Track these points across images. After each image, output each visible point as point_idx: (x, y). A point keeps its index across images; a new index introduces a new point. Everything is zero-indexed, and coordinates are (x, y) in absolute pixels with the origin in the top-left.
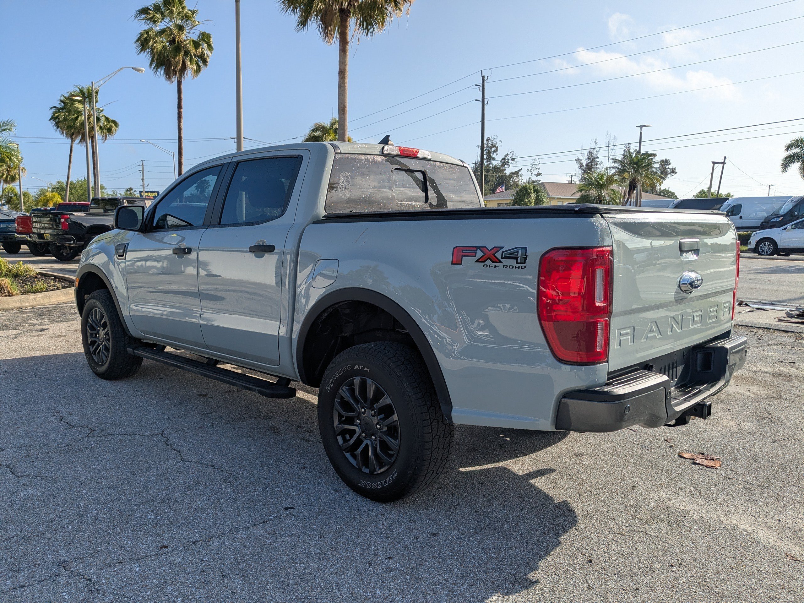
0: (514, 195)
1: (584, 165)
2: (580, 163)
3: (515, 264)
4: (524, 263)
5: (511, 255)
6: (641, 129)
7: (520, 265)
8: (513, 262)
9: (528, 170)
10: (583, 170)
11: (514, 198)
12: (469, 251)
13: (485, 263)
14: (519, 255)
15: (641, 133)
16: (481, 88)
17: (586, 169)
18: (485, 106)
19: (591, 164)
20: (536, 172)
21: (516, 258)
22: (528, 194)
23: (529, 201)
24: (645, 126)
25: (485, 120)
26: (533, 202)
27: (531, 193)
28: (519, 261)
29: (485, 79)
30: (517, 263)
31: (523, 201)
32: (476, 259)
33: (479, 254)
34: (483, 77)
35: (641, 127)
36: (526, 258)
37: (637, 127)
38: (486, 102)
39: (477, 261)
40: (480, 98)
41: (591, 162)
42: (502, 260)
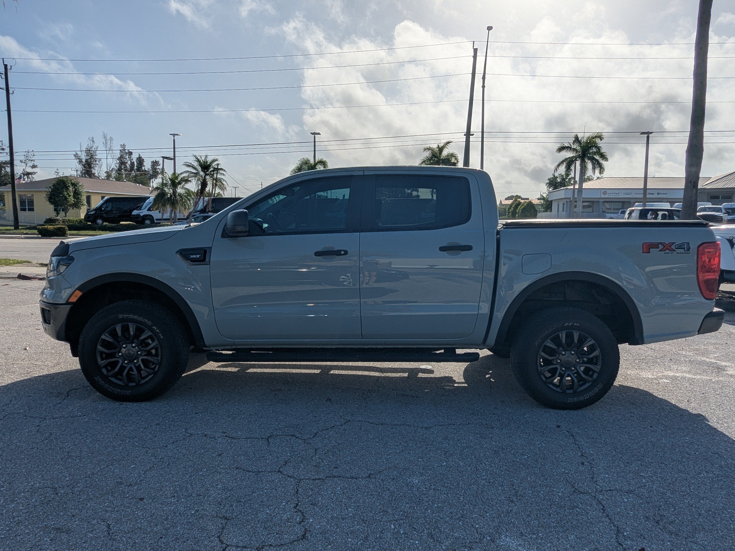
0: (50, 187)
1: (84, 161)
2: (79, 159)
3: (684, 252)
4: (689, 251)
5: (680, 247)
6: (174, 137)
7: (687, 252)
8: (682, 251)
9: (21, 161)
10: (83, 165)
11: (50, 190)
12: (655, 246)
13: (665, 252)
14: (686, 247)
15: (174, 140)
16: (3, 76)
17: (85, 164)
18: (11, 96)
19: (90, 160)
20: (30, 164)
21: (684, 248)
22: (67, 188)
23: (68, 194)
24: (177, 135)
25: (12, 109)
26: (72, 194)
27: (69, 186)
28: (686, 250)
29: (9, 67)
30: (685, 251)
31: (62, 194)
32: (659, 249)
33: (661, 247)
34: (6, 66)
35: (174, 135)
36: (689, 248)
37: (170, 134)
38: (11, 92)
39: (660, 251)
40: (4, 86)
41: (90, 159)
42: (676, 250)
